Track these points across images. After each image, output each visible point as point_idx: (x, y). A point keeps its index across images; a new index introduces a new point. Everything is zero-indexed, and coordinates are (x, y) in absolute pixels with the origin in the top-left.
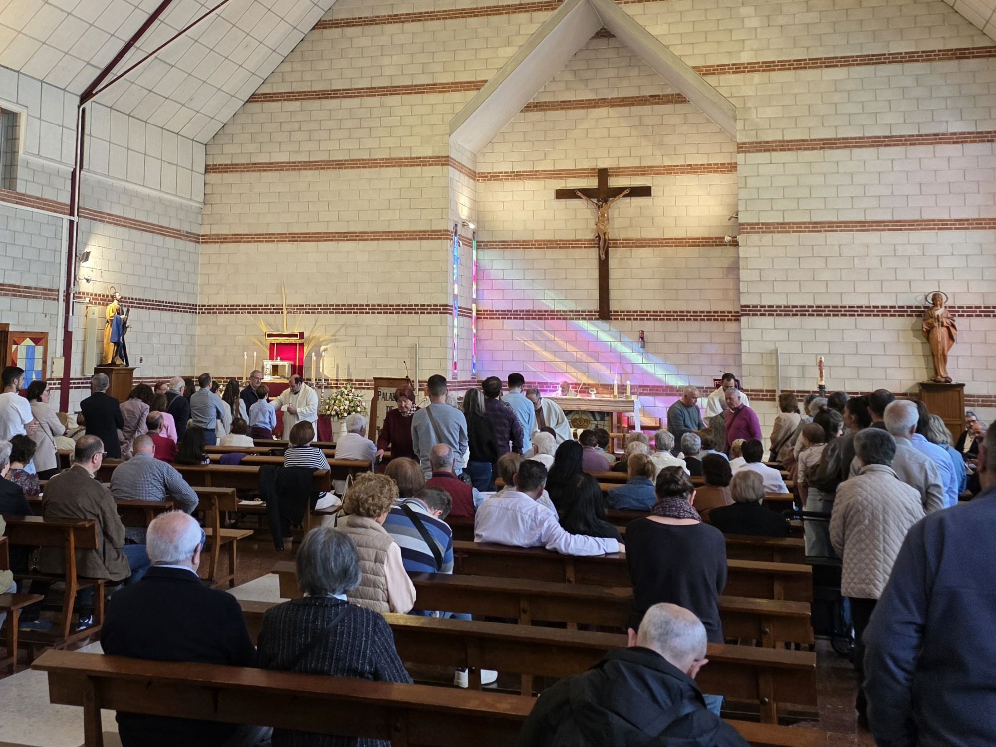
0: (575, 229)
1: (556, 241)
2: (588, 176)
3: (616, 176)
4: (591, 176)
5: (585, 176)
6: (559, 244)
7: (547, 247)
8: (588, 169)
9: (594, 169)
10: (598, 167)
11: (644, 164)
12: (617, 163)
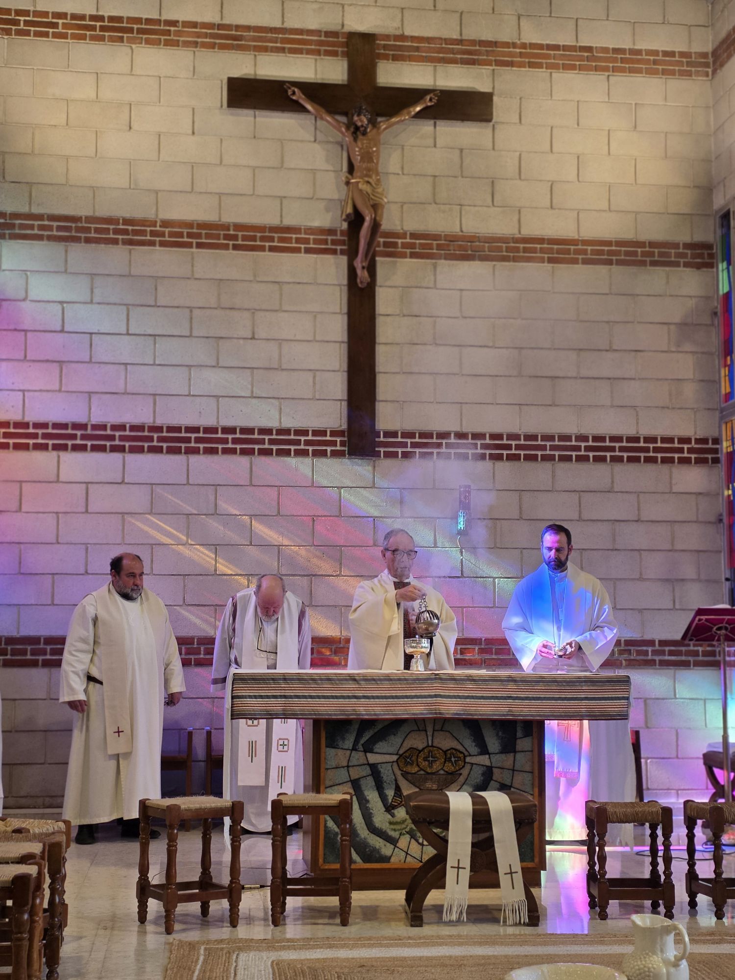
0: (282, 198)
1: (226, 227)
2: (318, 52)
3: (395, 58)
4: (328, 53)
5: (309, 52)
6: (235, 238)
7: (200, 246)
8: (317, 32)
9: (335, 34)
10: (347, 29)
11: (471, 33)
12: (397, 24)
